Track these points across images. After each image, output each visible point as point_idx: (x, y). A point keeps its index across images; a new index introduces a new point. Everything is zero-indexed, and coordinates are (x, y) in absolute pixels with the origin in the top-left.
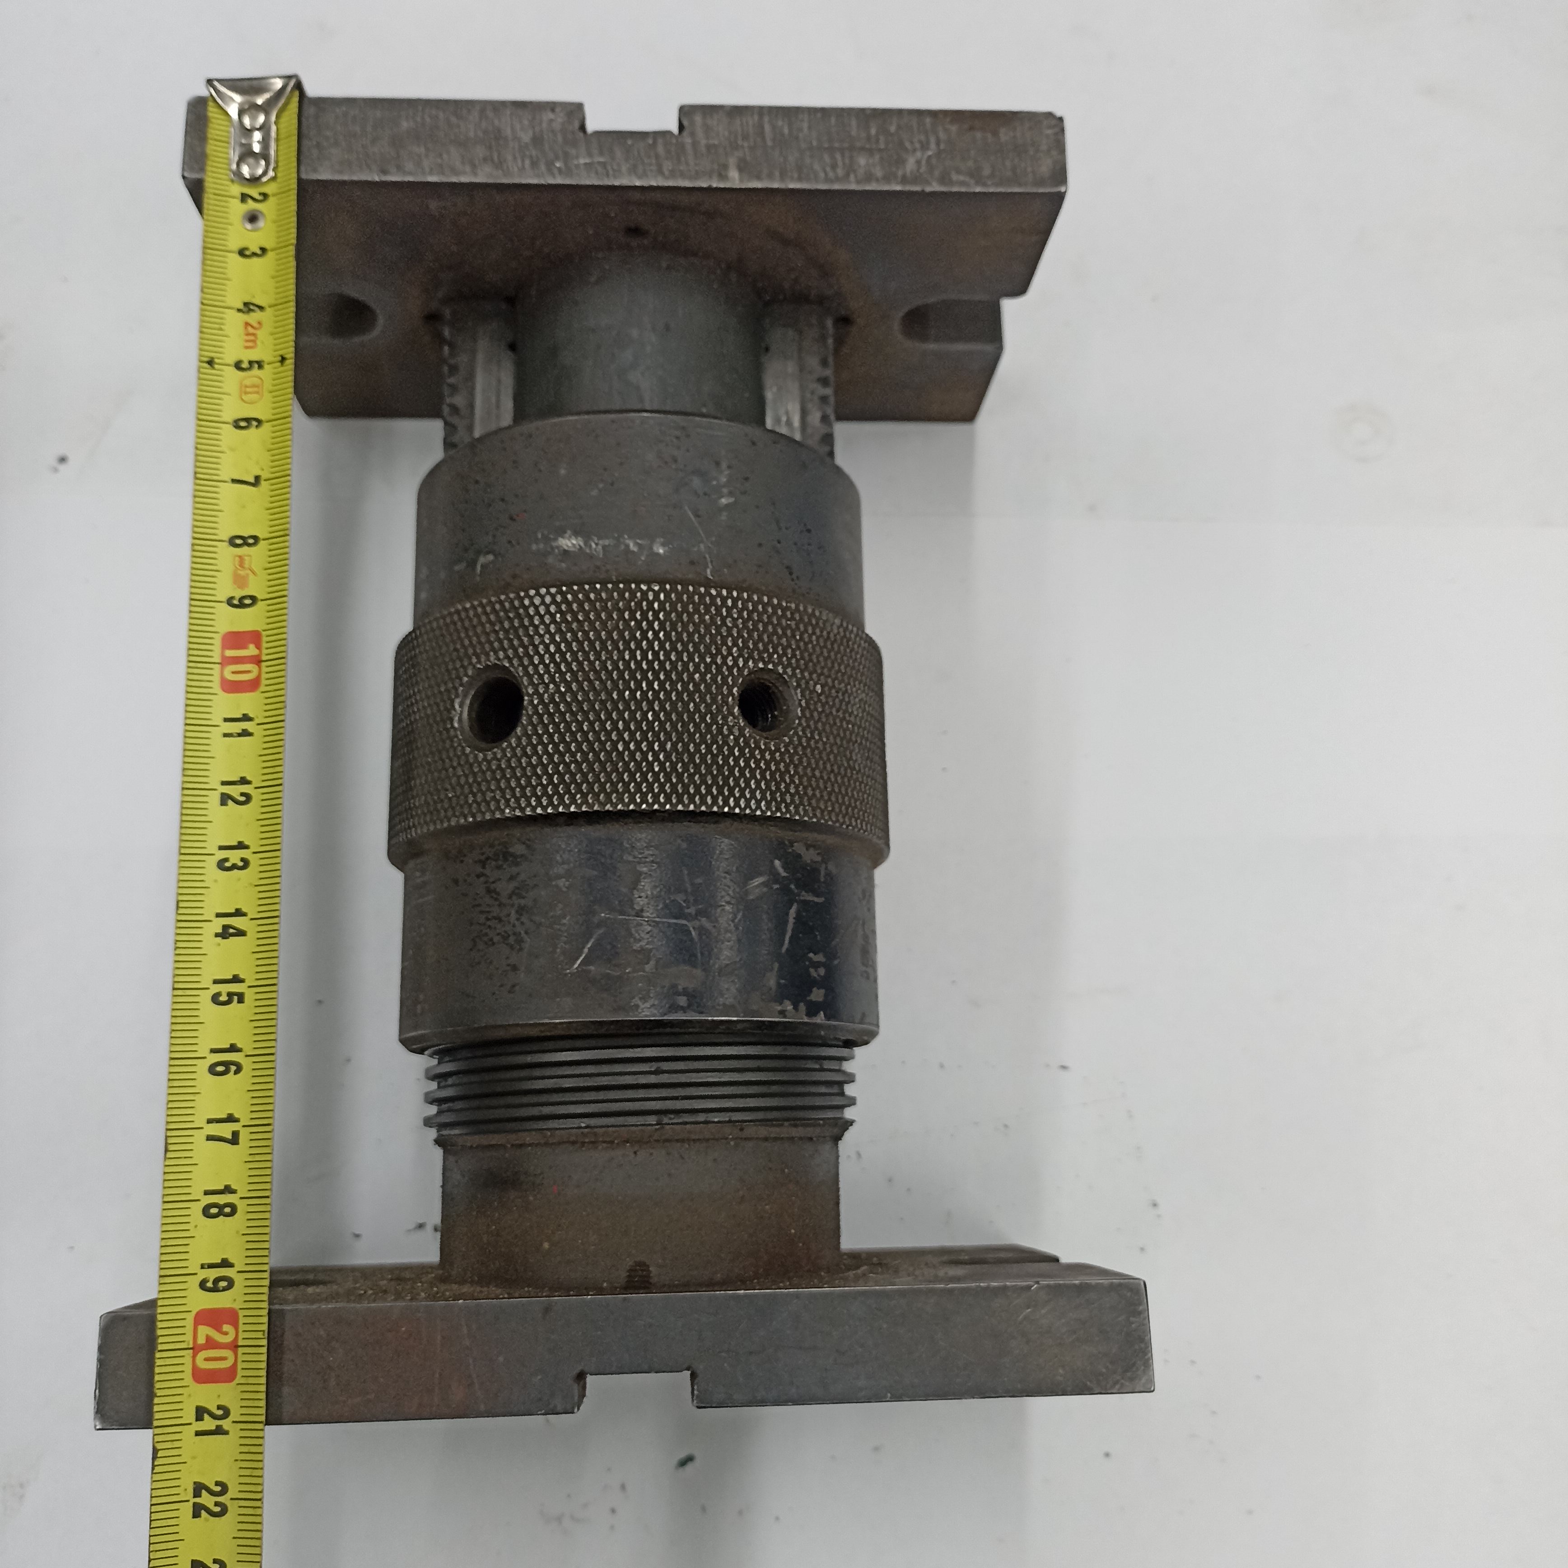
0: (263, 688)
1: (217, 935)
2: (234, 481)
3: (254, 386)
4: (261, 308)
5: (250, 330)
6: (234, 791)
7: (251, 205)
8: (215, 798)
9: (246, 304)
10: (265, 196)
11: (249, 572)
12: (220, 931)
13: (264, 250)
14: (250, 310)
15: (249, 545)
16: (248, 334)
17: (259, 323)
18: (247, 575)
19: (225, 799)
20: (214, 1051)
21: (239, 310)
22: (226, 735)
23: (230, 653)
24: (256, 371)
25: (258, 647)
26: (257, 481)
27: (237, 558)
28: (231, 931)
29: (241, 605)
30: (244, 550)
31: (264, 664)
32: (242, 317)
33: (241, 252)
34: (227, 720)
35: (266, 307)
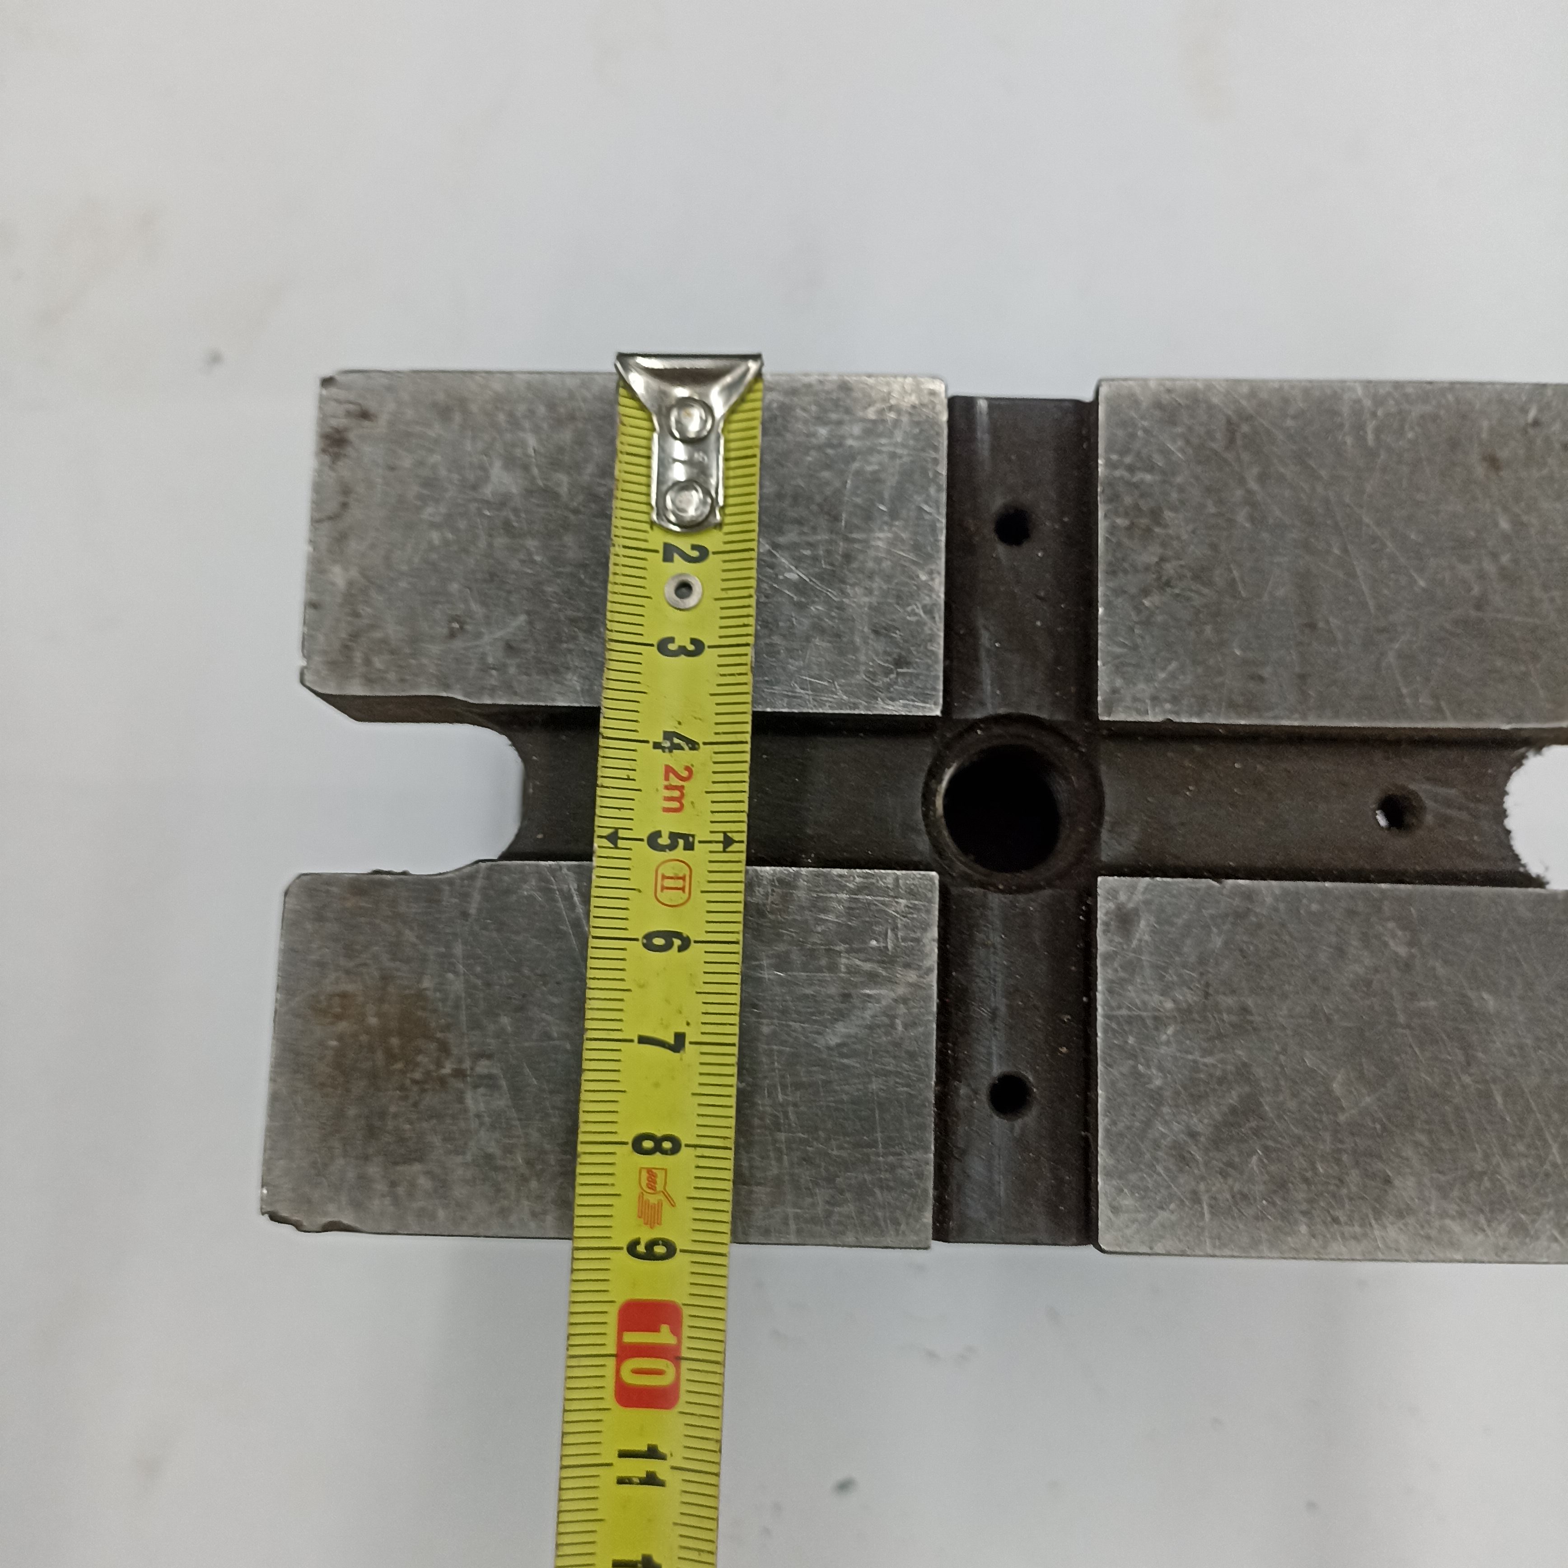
0: (681, 1406)
2: (643, 1040)
3: (676, 877)
4: (693, 745)
5: (675, 781)
7: (679, 565)
9: (668, 735)
10: (703, 553)
11: (661, 1197)
13: (699, 647)
14: (673, 747)
15: (664, 1152)
16: (667, 788)
17: (688, 769)
18: (660, 1204)
21: (657, 746)
22: (621, 1481)
23: (631, 1338)
24: (679, 852)
25: (676, 1331)
26: (679, 1043)
27: (645, 1174)
29: (649, 1255)
30: (657, 1160)
31: (685, 1365)
32: (664, 758)
33: (663, 647)
34: (623, 1454)
35: (702, 745)
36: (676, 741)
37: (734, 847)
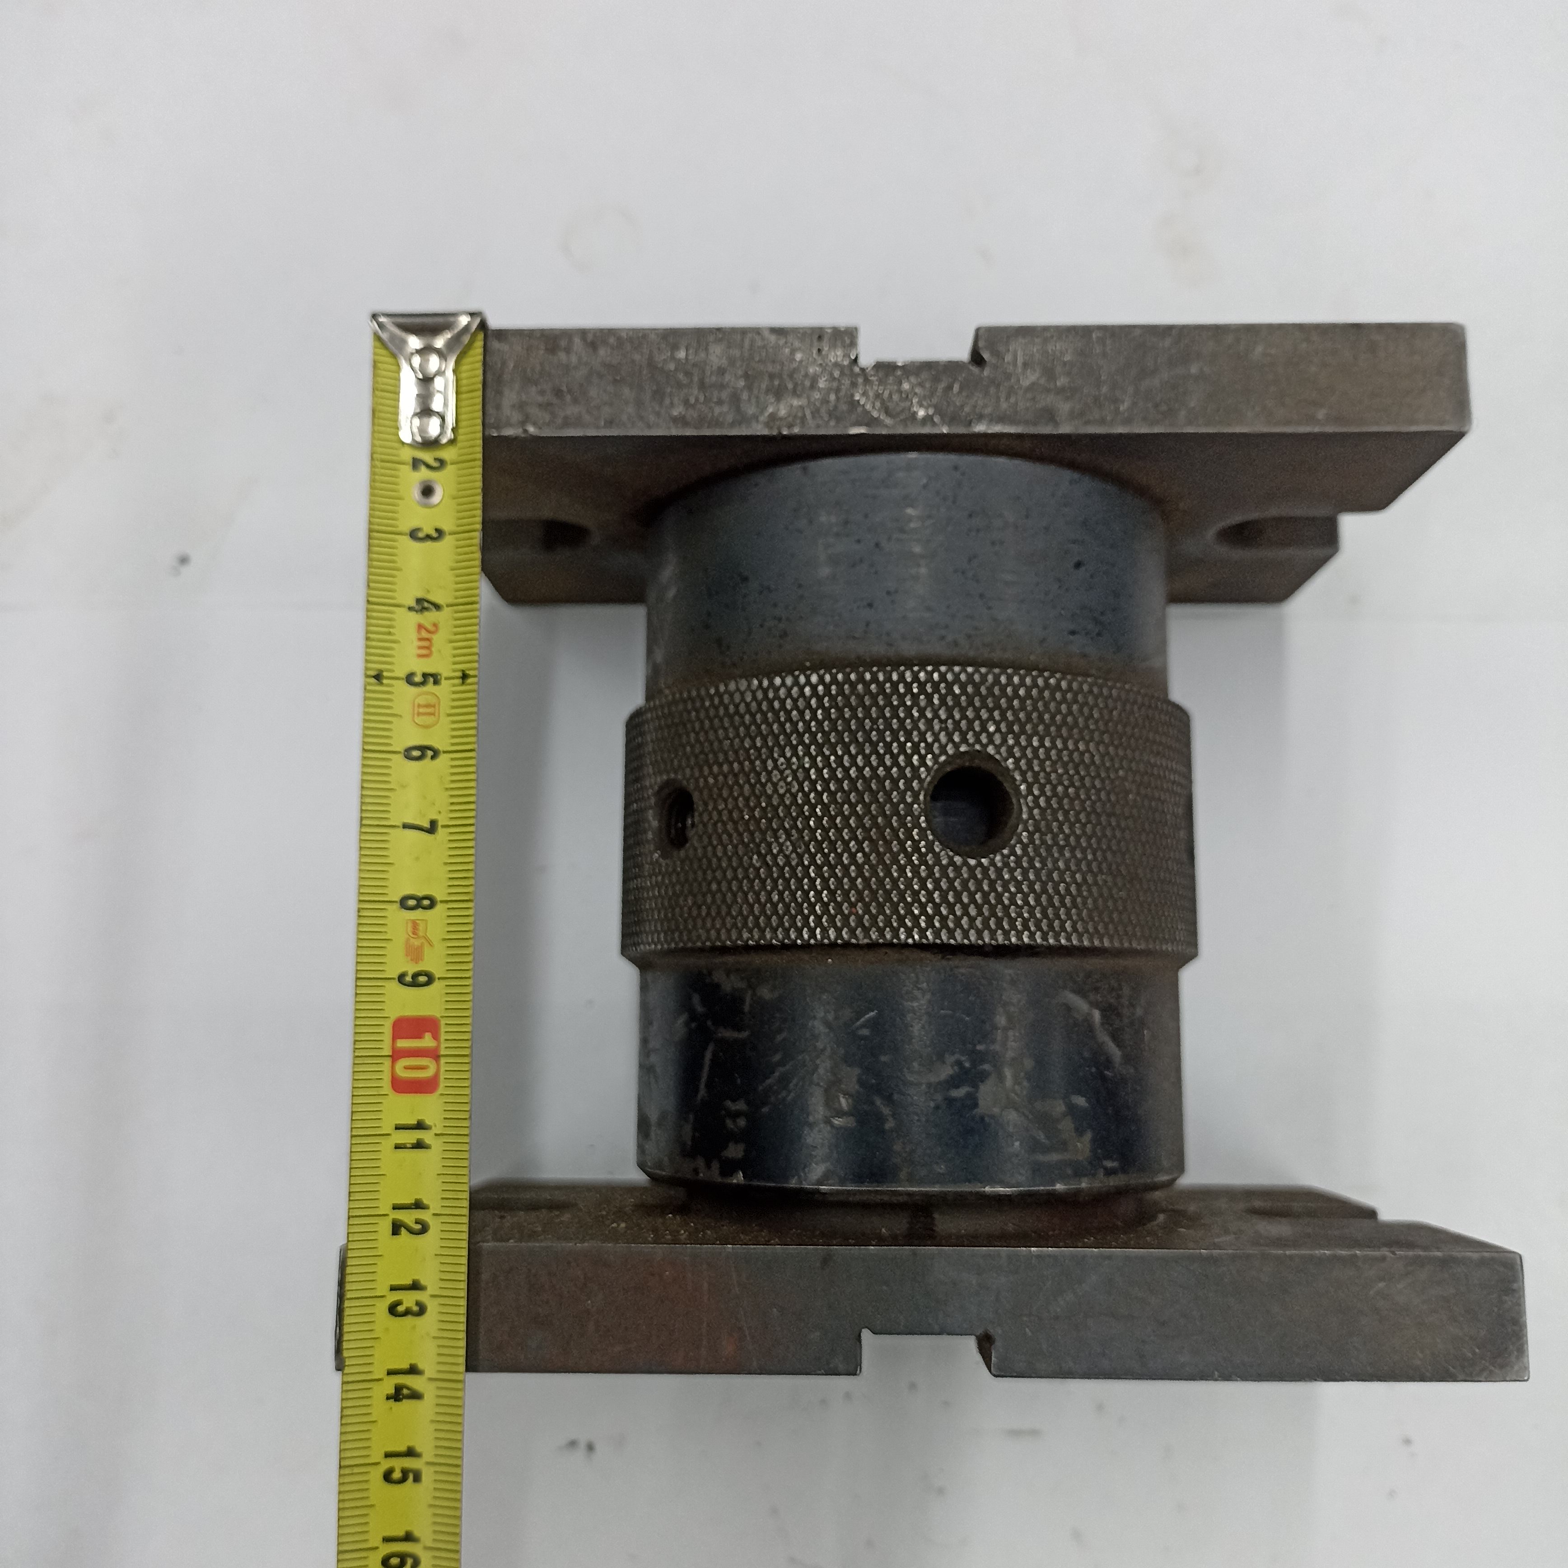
0: (441, 1090)
1: (388, 1398)
2: (406, 826)
3: (427, 706)
4: (437, 607)
5: (424, 634)
6: (408, 1217)
7: (424, 474)
8: (385, 1226)
9: (419, 601)
10: (442, 463)
11: (423, 940)
12: (392, 1391)
13: (440, 533)
14: (424, 609)
15: (425, 908)
16: (420, 639)
17: (435, 625)
18: (422, 944)
19: (397, 1227)
20: (387, 1540)
21: (410, 609)
22: (398, 1147)
23: (402, 1044)
24: (430, 687)
25: (436, 1037)
26: (432, 828)
27: (410, 925)
28: (405, 1391)
29: (414, 984)
30: (418, 914)
31: (443, 1061)
32: (415, 618)
33: (413, 534)
34: (398, 1128)
35: (445, 606)
36: (426, 605)
37: (470, 680)
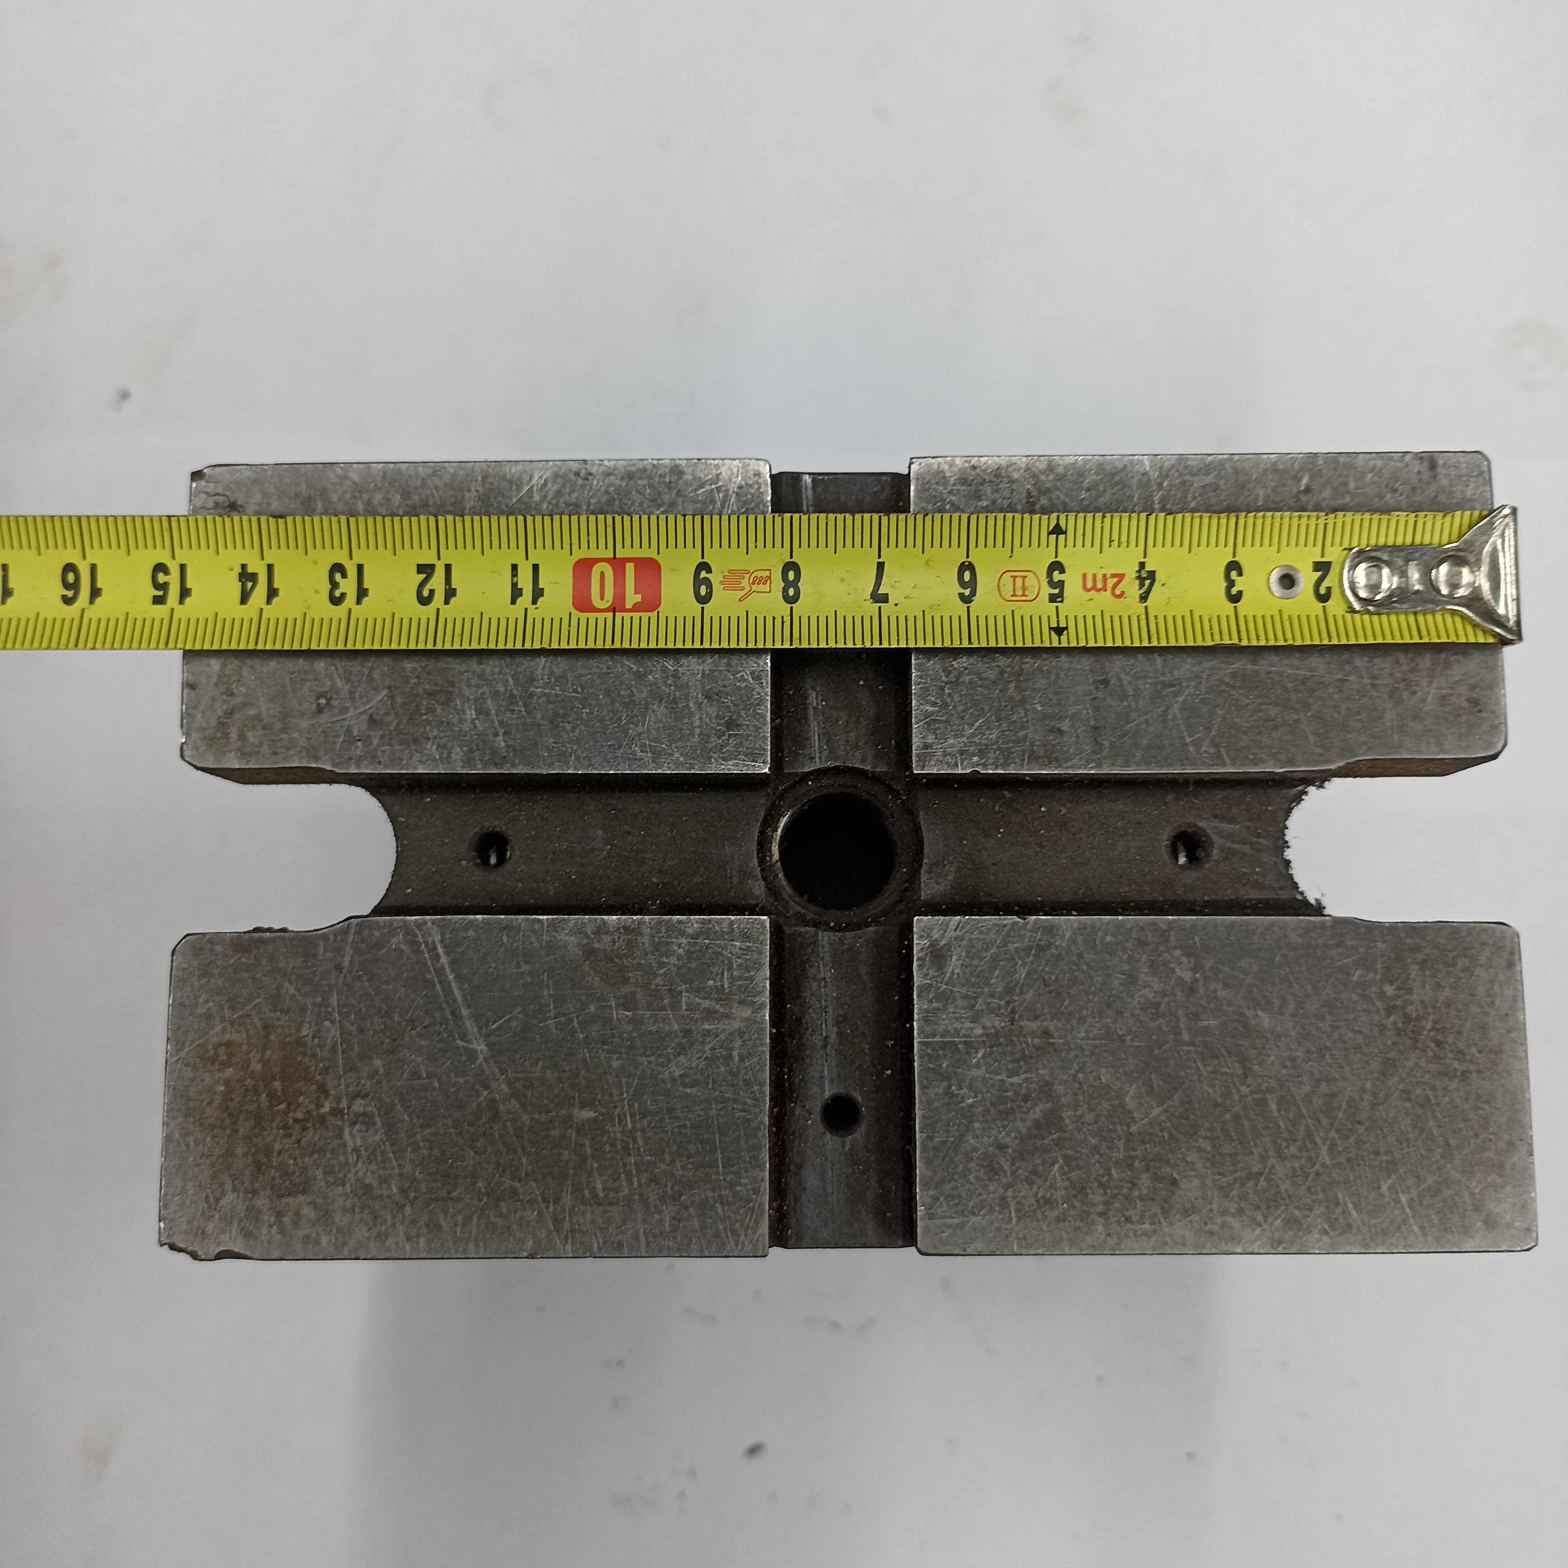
0: (576, 614)
1: (244, 566)
2: (880, 568)
3: (1024, 588)
4: (1144, 598)
5: (1111, 582)
6: (437, 582)
7: (1311, 577)
8: (429, 558)
9: (1152, 575)
10: (1324, 598)
11: (747, 589)
12: (250, 570)
13: (1235, 598)
14: (1141, 580)
15: (785, 590)
16: (1105, 576)
17: (1122, 594)
18: (741, 589)
19: (426, 569)
20: (93, 569)
21: (1142, 565)
24: (1047, 590)
26: (879, 598)
27: (765, 574)
28: (250, 584)
29: (698, 582)
30: (778, 584)
31: (609, 615)
32: (1131, 572)
33: (1234, 566)
34: (536, 568)
35: (1145, 604)
36: (1147, 582)
37: (1054, 636)
